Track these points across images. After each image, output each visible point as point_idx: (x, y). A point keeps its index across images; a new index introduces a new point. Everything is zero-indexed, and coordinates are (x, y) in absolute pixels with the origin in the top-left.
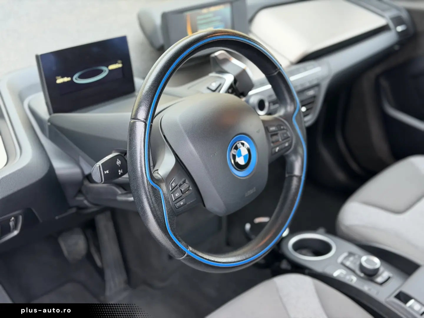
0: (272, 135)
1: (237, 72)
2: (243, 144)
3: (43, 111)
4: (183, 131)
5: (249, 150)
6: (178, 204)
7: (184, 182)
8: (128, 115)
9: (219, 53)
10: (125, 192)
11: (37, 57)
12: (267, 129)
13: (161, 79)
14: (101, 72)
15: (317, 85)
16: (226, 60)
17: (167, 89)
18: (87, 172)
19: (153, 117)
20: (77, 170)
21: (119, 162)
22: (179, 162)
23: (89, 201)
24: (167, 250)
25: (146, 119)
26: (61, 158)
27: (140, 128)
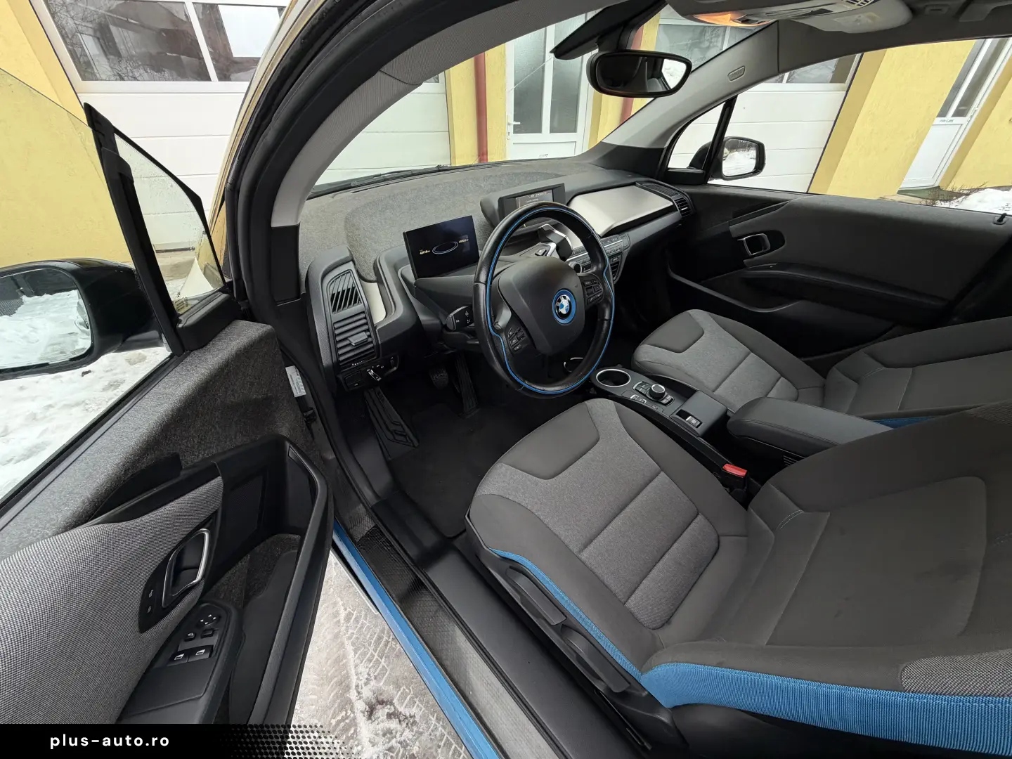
0: (587, 289)
1: (559, 240)
2: (565, 298)
3: (411, 277)
4: (516, 289)
5: (570, 302)
6: (515, 349)
7: (519, 331)
8: (473, 276)
9: (545, 225)
10: (472, 337)
11: (404, 233)
12: (583, 284)
13: (497, 248)
14: (454, 245)
15: (620, 253)
16: (551, 232)
17: (501, 257)
18: (444, 323)
19: (492, 279)
20: (438, 322)
21: (467, 314)
22: (514, 315)
23: (447, 345)
24: (506, 381)
25: (486, 281)
26: (425, 313)
27: (482, 288)
